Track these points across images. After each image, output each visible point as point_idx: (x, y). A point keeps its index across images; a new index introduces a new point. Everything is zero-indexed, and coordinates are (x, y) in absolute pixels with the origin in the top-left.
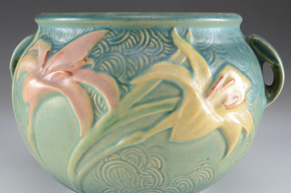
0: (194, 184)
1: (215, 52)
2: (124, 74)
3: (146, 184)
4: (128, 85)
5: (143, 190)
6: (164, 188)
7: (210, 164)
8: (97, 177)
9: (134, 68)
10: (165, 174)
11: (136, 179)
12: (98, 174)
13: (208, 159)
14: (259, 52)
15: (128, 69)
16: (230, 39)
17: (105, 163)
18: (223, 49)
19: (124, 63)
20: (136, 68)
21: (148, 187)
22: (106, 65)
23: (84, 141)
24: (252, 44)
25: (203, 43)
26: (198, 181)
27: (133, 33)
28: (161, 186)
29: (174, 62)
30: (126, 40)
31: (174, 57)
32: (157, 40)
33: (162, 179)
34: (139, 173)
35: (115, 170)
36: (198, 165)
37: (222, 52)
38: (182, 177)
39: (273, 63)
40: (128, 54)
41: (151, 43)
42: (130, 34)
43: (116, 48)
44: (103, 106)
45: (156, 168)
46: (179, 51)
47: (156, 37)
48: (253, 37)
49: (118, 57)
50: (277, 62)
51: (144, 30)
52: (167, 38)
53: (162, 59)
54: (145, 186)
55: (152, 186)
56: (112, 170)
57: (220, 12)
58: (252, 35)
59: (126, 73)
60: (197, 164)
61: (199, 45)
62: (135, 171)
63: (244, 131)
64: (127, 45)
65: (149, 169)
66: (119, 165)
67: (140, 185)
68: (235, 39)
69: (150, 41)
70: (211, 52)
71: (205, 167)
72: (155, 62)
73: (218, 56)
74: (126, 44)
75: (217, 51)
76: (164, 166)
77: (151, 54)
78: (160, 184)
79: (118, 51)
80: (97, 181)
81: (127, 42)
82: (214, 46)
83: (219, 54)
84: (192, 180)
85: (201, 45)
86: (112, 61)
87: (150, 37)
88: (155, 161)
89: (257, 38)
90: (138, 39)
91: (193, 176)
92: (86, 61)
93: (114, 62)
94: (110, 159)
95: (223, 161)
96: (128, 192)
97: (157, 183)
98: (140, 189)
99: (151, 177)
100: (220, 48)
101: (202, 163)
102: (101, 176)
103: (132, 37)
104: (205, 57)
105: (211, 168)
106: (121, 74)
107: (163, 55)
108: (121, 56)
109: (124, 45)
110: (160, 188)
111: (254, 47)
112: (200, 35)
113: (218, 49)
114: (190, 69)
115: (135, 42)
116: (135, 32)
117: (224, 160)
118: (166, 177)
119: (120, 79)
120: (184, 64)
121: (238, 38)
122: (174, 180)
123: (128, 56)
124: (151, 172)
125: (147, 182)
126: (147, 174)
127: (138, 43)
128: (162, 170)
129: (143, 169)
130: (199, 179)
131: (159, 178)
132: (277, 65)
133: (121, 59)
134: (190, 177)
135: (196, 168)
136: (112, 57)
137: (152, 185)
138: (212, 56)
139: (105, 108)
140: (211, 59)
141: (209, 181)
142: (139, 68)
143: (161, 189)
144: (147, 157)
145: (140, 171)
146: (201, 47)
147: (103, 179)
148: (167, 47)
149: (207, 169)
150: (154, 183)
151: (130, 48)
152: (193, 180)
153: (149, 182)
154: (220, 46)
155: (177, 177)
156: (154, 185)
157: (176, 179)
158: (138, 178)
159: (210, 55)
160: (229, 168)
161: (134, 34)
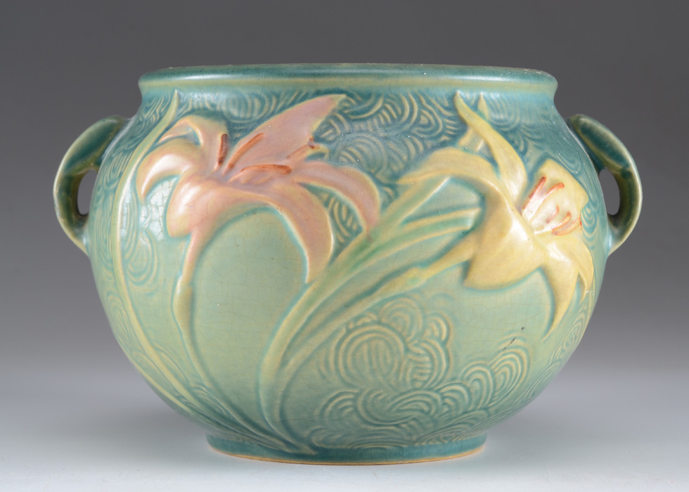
0: (495, 384)
1: (526, 136)
2: (385, 167)
3: (415, 376)
4: (393, 187)
5: (409, 391)
6: (444, 387)
7: (525, 340)
8: (327, 367)
9: (401, 158)
10: (451, 354)
11: (400, 364)
12: (331, 359)
13: (523, 329)
14: (593, 148)
15: (390, 158)
16: (544, 117)
17: (349, 332)
18: (538, 133)
19: (383, 150)
20: (405, 158)
21: (418, 385)
22: (351, 153)
23: (314, 289)
24: (579, 131)
25: (506, 121)
26: (502, 378)
27: (389, 100)
28: (441, 381)
29: (465, 150)
30: (378, 112)
31: (465, 140)
32: (431, 113)
33: (444, 365)
34: (407, 350)
35: (365, 347)
36: (507, 340)
37: (536, 137)
38: (479, 362)
39: (619, 166)
40: (386, 134)
41: (422, 117)
42: (385, 102)
43: (362, 125)
44: (352, 224)
45: (439, 339)
46: (470, 133)
47: (430, 108)
48: (579, 118)
49: (368, 139)
50: (628, 165)
51: (407, 94)
52: (446, 109)
53: (443, 145)
54: (414, 381)
55: (425, 382)
56: (360, 346)
57: (527, 68)
58: (577, 115)
59: (389, 166)
60: (506, 338)
61: (499, 124)
62: (401, 347)
63: (580, 282)
64: (382, 119)
65: (426, 342)
66: (374, 335)
67: (404, 380)
68: (551, 118)
69: (420, 113)
70: (520, 137)
71: (517, 347)
72: (434, 148)
73: (531, 143)
74: (378, 118)
75: (528, 135)
76: (451, 337)
77: (425, 136)
78: (440, 377)
79: (367, 131)
80: (323, 377)
81: (380, 116)
82: (523, 126)
83: (533, 139)
84: (493, 374)
85: (502, 124)
86: (361, 146)
87: (419, 108)
88: (438, 325)
89: (586, 120)
90: (400, 111)
91: (496, 364)
92: (313, 147)
93: (366, 149)
94: (359, 323)
95: (545, 338)
96: (380, 398)
97: (435, 374)
98: (403, 390)
99: (427, 359)
100: (531, 130)
101: (513, 335)
102: (336, 363)
103: (389, 107)
104: (511, 142)
105: (526, 350)
106: (380, 168)
107: (444, 138)
108: (374, 139)
109: (375, 121)
110: (439, 387)
111: (583, 137)
112: (499, 106)
113: (529, 132)
114: (492, 161)
115: (395, 116)
116: (393, 99)
117: (547, 336)
118: (452, 360)
119: (379, 176)
120: (481, 153)
121: (555, 118)
122: (465, 368)
123: (386, 138)
124: (430, 348)
125: (419, 371)
126: (422, 352)
127: (400, 116)
128: (448, 345)
129: (416, 342)
130: (505, 374)
131: (440, 363)
132: (628, 169)
133: (375, 143)
134: (492, 365)
135: (503, 346)
136: (359, 140)
137: (425, 378)
138: (522, 143)
139: (354, 227)
140: (522, 148)
141: (518, 385)
142: (409, 158)
143: (439, 389)
144: (425, 317)
145: (410, 346)
146: (502, 127)
147: (337, 370)
148: (450, 124)
149: (519, 351)
150: (431, 374)
151: (388, 125)
152: (495, 373)
153: (422, 371)
154: (532, 127)
155: (471, 361)
156: (429, 379)
157: (469, 366)
158: (405, 363)
159: (519, 141)
160: (552, 364)
161: (392, 102)
